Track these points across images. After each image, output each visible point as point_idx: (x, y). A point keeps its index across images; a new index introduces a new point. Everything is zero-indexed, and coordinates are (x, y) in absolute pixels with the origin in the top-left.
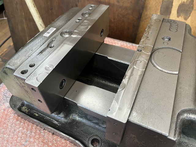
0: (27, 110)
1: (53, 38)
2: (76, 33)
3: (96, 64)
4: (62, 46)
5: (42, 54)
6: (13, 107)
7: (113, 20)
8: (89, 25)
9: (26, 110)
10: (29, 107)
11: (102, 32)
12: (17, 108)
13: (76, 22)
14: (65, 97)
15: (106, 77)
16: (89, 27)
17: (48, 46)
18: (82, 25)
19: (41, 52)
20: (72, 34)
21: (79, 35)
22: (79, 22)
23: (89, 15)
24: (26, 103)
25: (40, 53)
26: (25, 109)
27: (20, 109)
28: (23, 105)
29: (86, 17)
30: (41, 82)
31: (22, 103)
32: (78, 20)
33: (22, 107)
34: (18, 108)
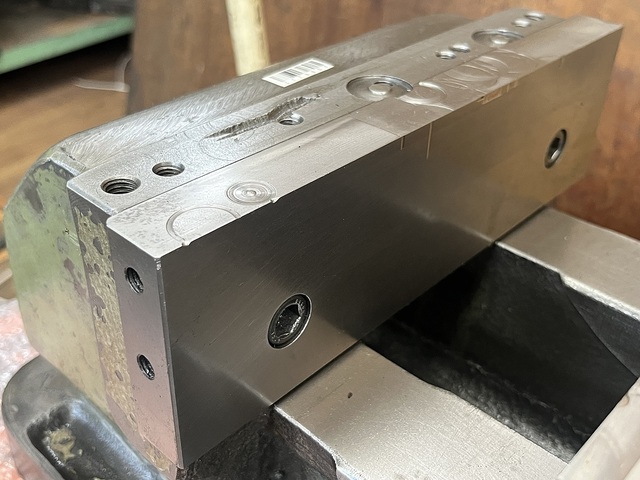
0: (71, 451)
1: (310, 91)
2: (426, 93)
3: (484, 306)
4: (345, 125)
5: (235, 137)
6: (11, 416)
7: (608, 150)
8: (500, 74)
9: (65, 449)
10: (84, 437)
11: (556, 144)
12: (28, 425)
13: (439, 56)
14: (279, 410)
15: (526, 395)
16: (504, 81)
17: (271, 116)
18: (465, 70)
19: (232, 130)
20: (404, 92)
21: (444, 98)
22: (453, 57)
23: (510, 42)
24: (76, 412)
25: (223, 132)
26: (64, 442)
27: (37, 437)
28: (59, 418)
29: (493, 46)
30: (187, 243)
31: (60, 409)
32: (453, 50)
33: (53, 430)
34: (32, 426)
